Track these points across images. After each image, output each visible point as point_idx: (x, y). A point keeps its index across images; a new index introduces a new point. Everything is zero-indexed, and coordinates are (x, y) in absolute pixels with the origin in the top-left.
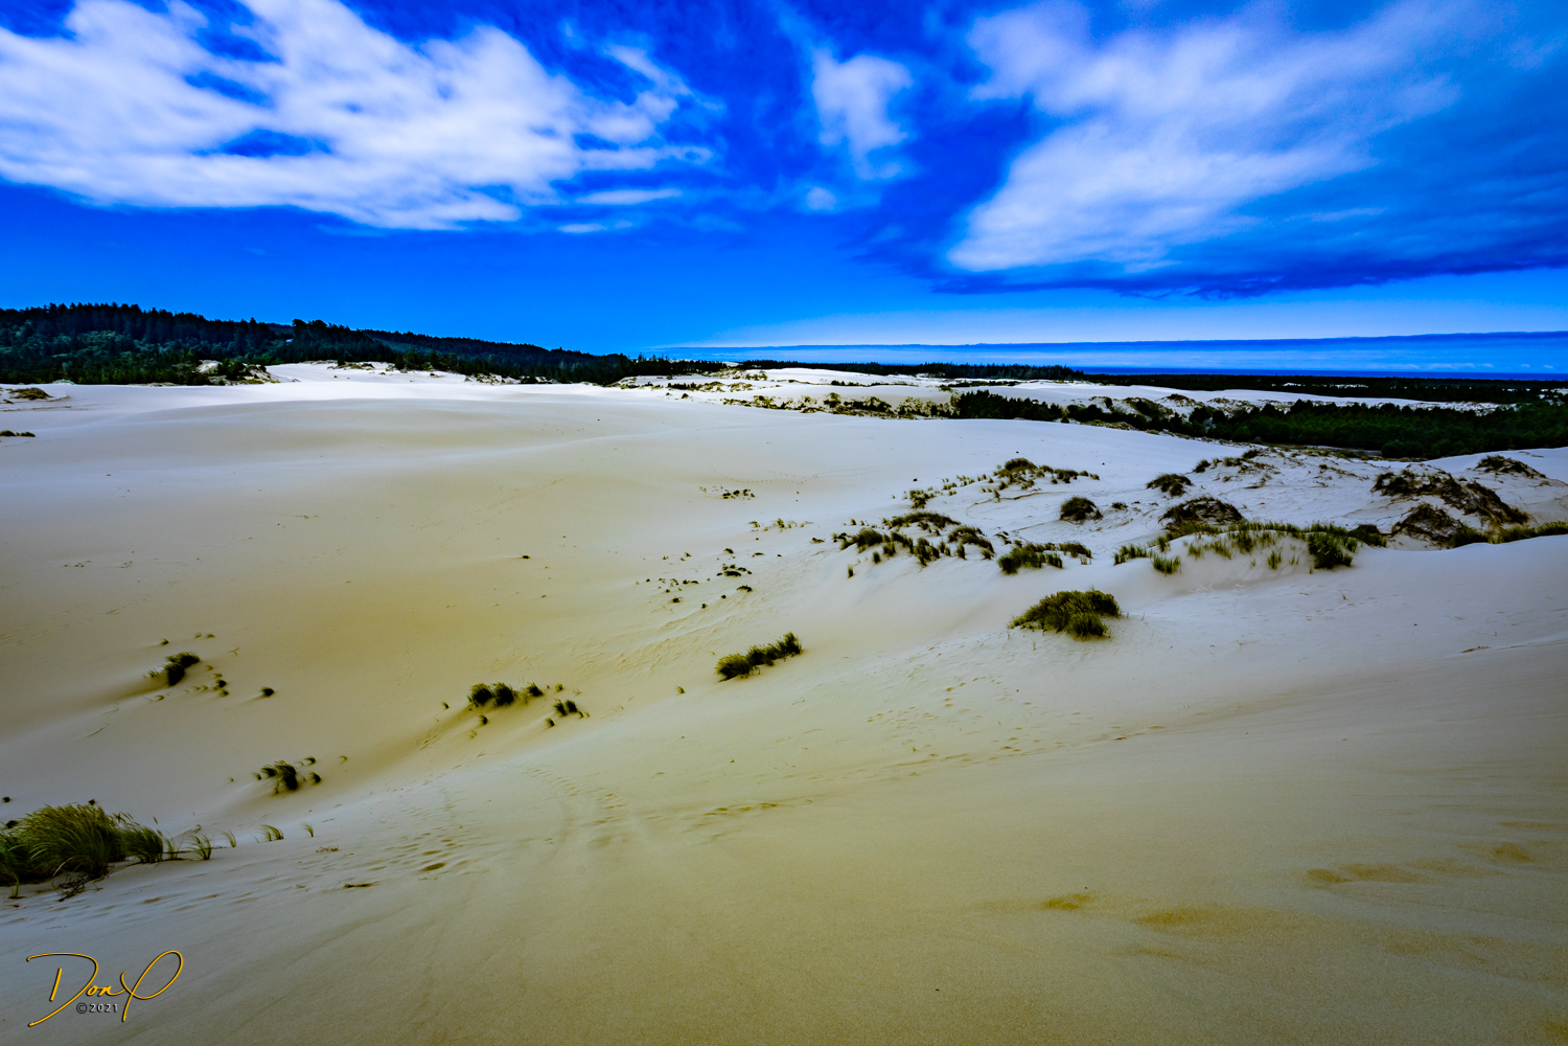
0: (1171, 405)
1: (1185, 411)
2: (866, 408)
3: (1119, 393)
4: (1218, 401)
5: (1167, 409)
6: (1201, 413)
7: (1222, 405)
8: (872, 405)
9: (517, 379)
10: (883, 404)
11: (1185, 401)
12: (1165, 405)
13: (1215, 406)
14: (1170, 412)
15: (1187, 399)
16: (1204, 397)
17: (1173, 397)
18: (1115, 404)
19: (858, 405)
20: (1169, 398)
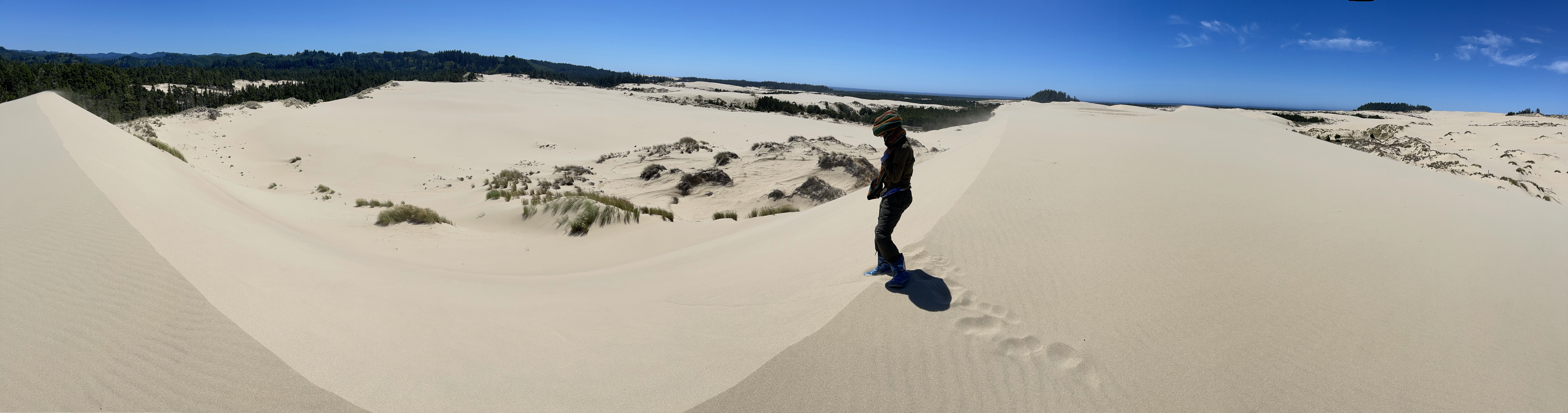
0: (853, 107)
1: (857, 109)
2: (714, 103)
3: (833, 99)
4: (872, 105)
5: (851, 108)
6: (865, 111)
7: (873, 107)
8: (717, 102)
9: (576, 83)
10: (723, 102)
11: (859, 105)
12: (851, 106)
13: (870, 107)
14: (852, 109)
15: (860, 104)
16: (866, 103)
17: (855, 103)
18: (829, 105)
19: (711, 102)
20: (853, 103)
